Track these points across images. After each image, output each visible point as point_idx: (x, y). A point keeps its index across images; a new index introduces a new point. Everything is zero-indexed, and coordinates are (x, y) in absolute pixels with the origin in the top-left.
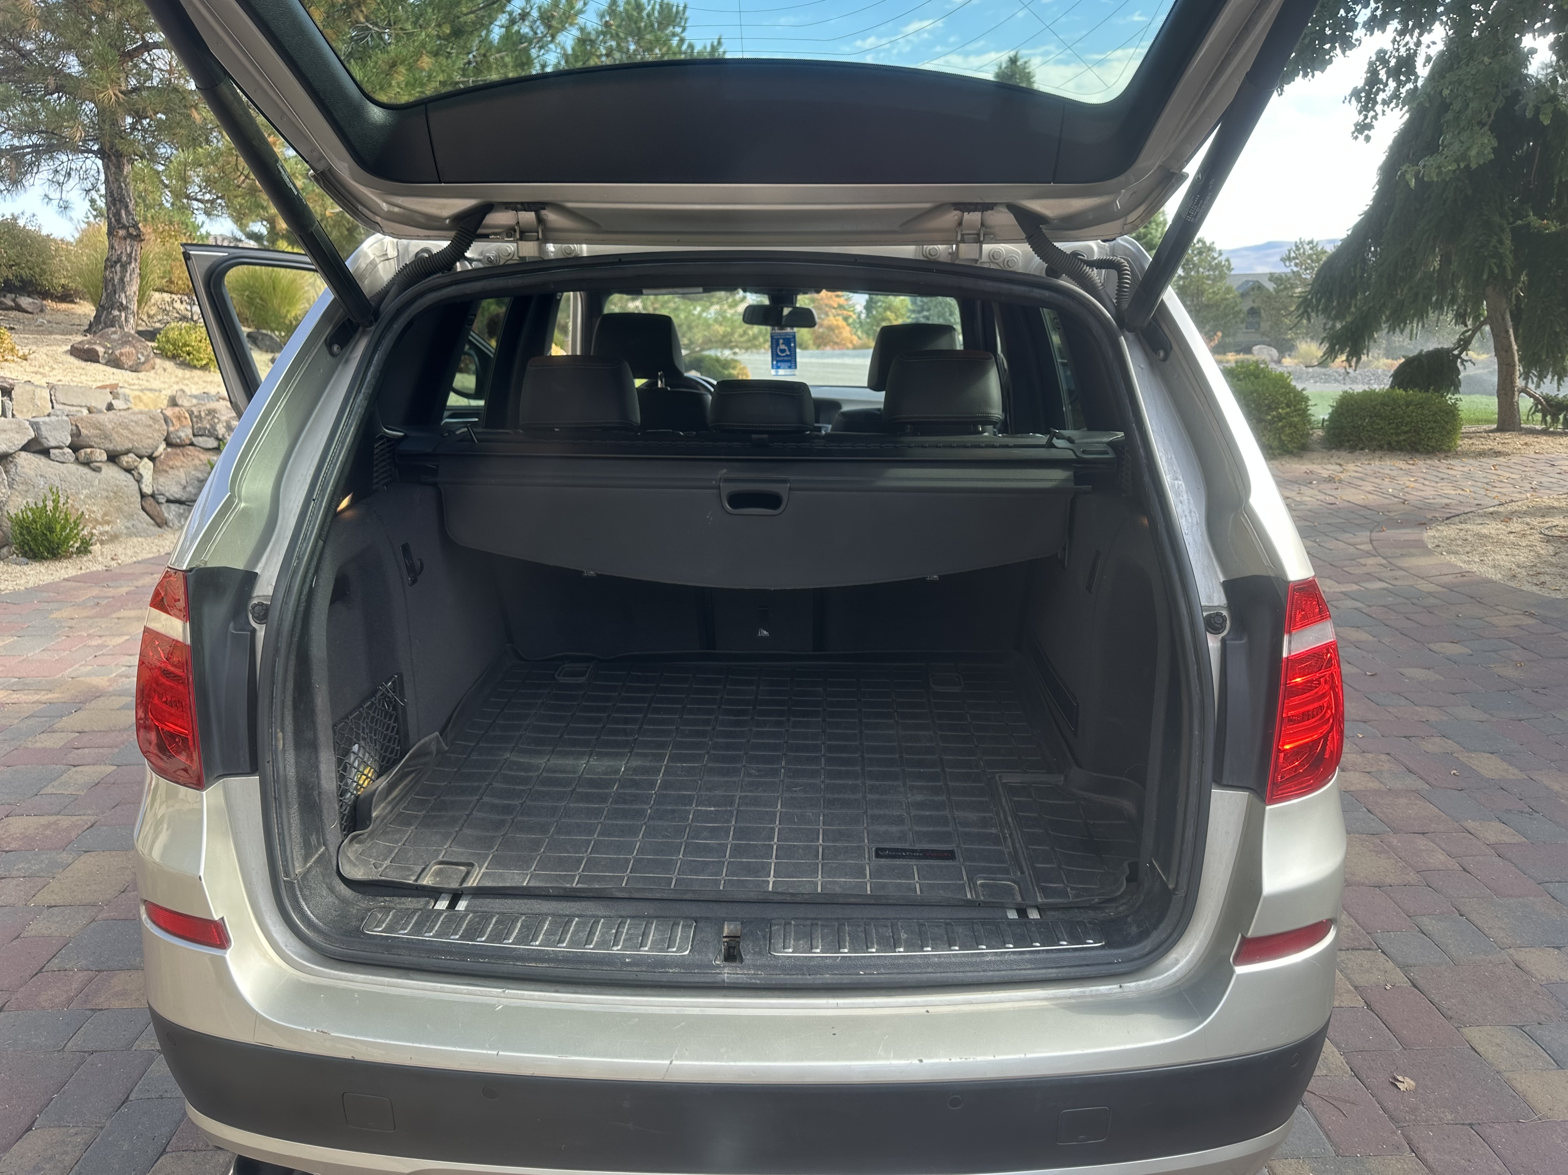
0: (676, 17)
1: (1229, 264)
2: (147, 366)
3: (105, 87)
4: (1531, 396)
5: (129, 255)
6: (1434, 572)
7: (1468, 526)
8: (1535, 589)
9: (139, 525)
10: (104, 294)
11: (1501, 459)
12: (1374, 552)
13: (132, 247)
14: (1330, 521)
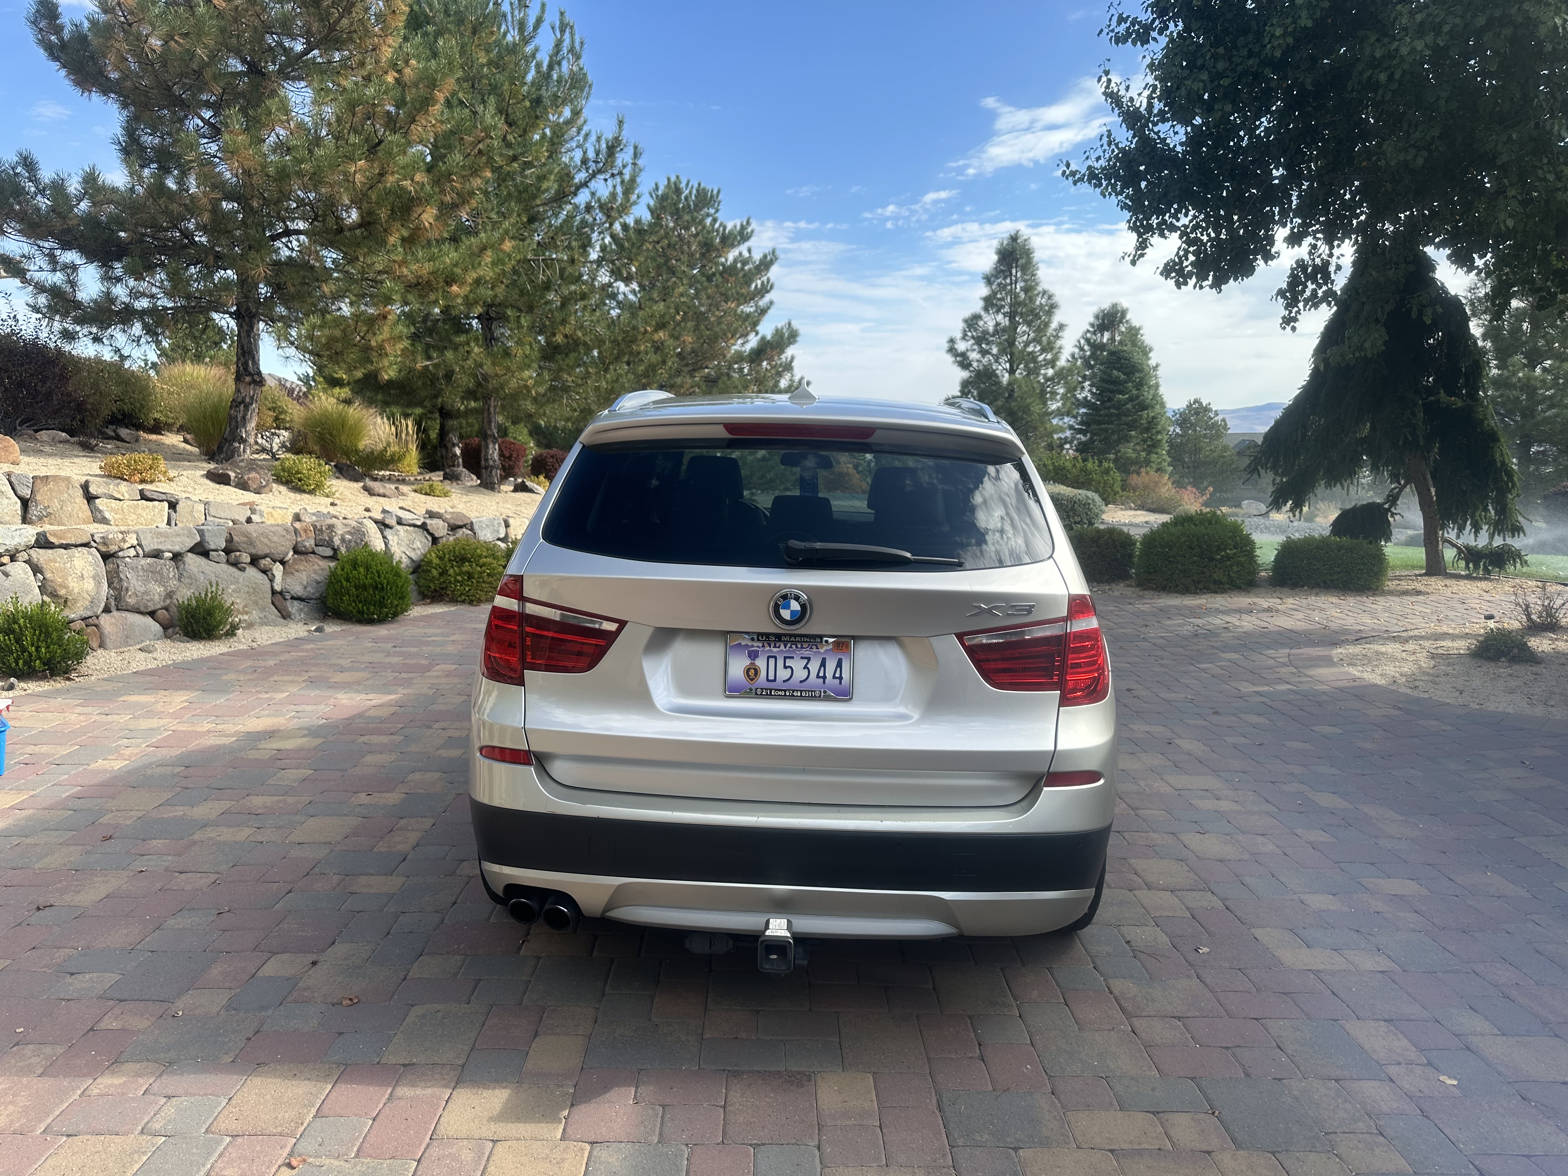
0: (710, 201)
1: (1226, 424)
2: (267, 489)
3: (258, 266)
4: (1454, 545)
5: (252, 398)
6: (1333, 678)
7: (1372, 646)
8: (1409, 691)
9: (270, 617)
10: (228, 429)
11: (1421, 597)
12: (1289, 664)
13: (254, 390)
14: (1259, 640)
